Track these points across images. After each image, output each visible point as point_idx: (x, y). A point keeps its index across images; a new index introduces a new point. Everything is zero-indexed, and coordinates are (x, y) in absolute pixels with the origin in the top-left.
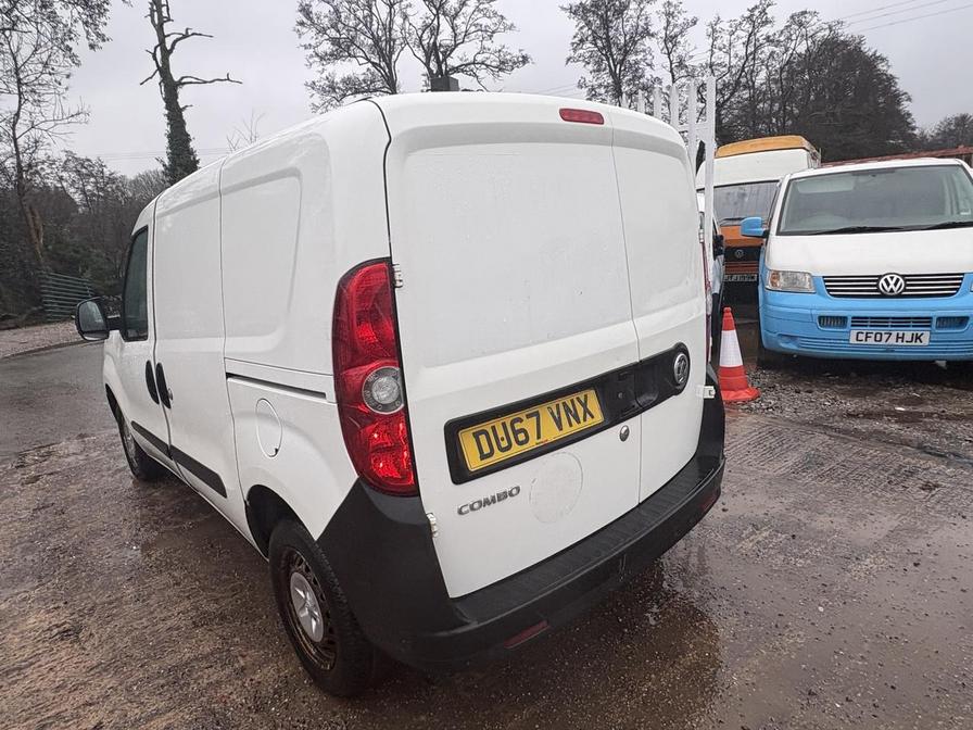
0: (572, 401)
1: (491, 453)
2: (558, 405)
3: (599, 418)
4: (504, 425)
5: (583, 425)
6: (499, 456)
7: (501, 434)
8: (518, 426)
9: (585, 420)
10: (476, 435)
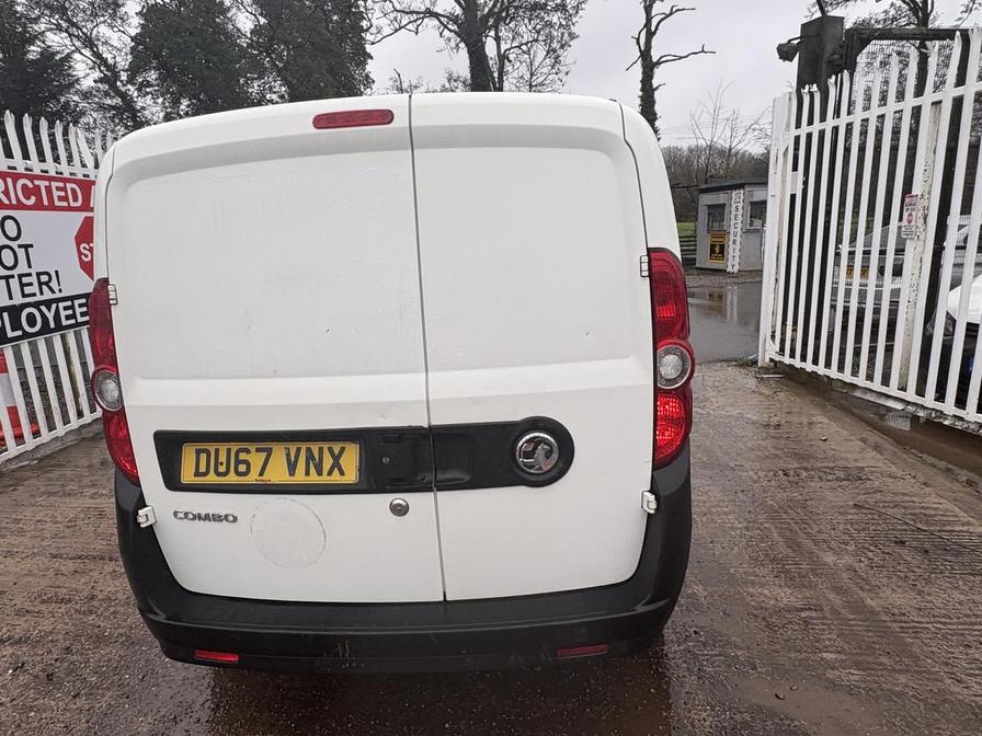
0: (321, 450)
1: (205, 474)
2: (298, 450)
3: (351, 476)
4: (229, 451)
5: (324, 479)
6: (212, 478)
7: (222, 458)
8: (243, 456)
9: (330, 474)
10: (198, 452)
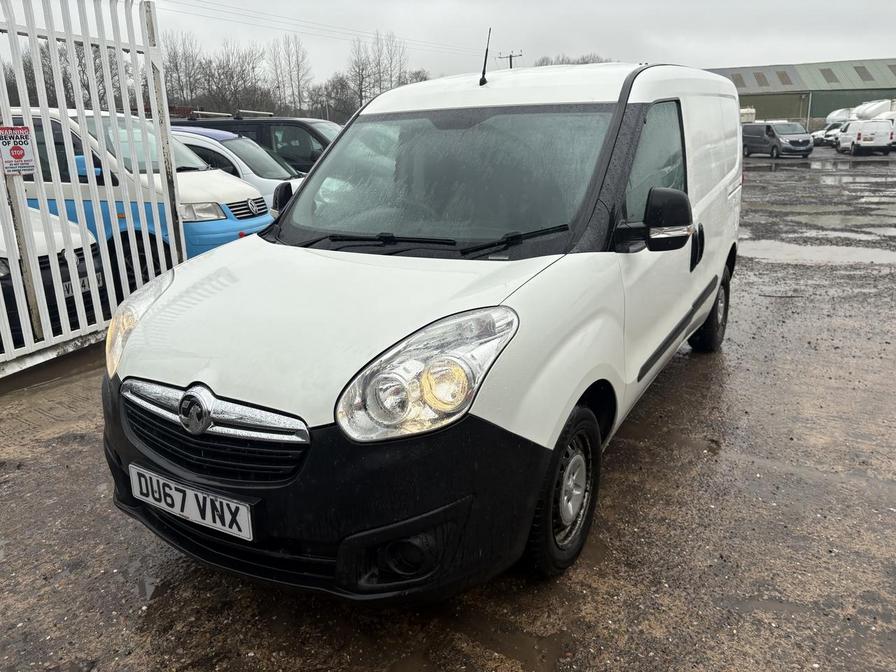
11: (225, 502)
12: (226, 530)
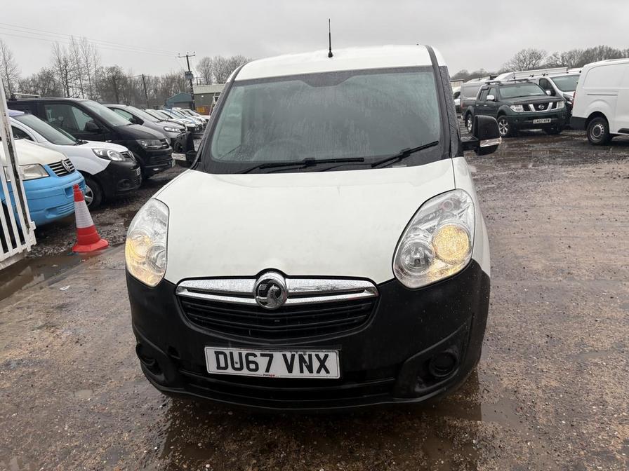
11: (313, 354)
12: (315, 375)
